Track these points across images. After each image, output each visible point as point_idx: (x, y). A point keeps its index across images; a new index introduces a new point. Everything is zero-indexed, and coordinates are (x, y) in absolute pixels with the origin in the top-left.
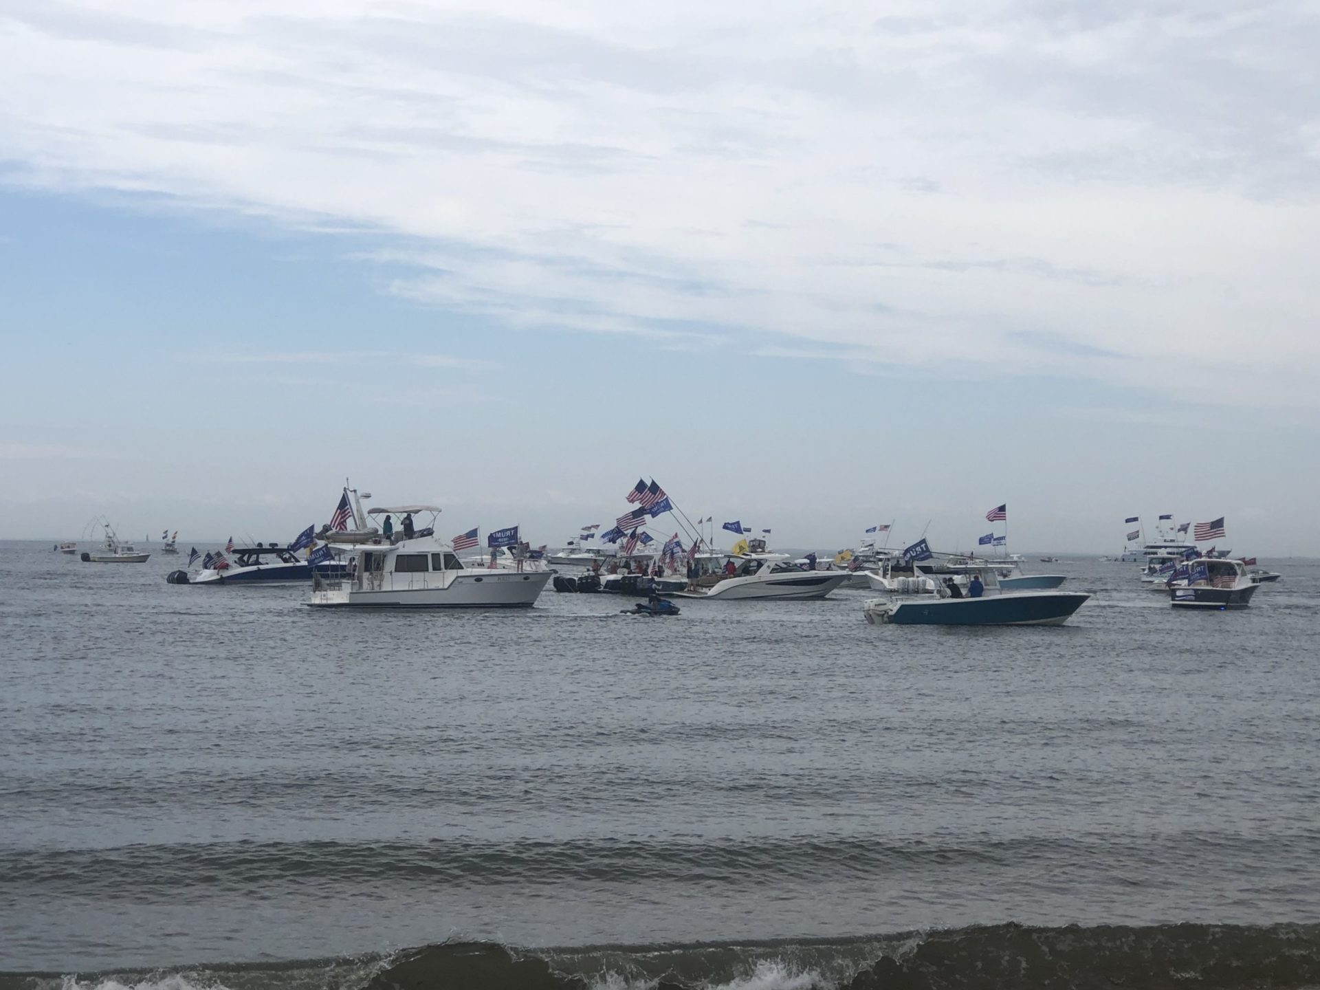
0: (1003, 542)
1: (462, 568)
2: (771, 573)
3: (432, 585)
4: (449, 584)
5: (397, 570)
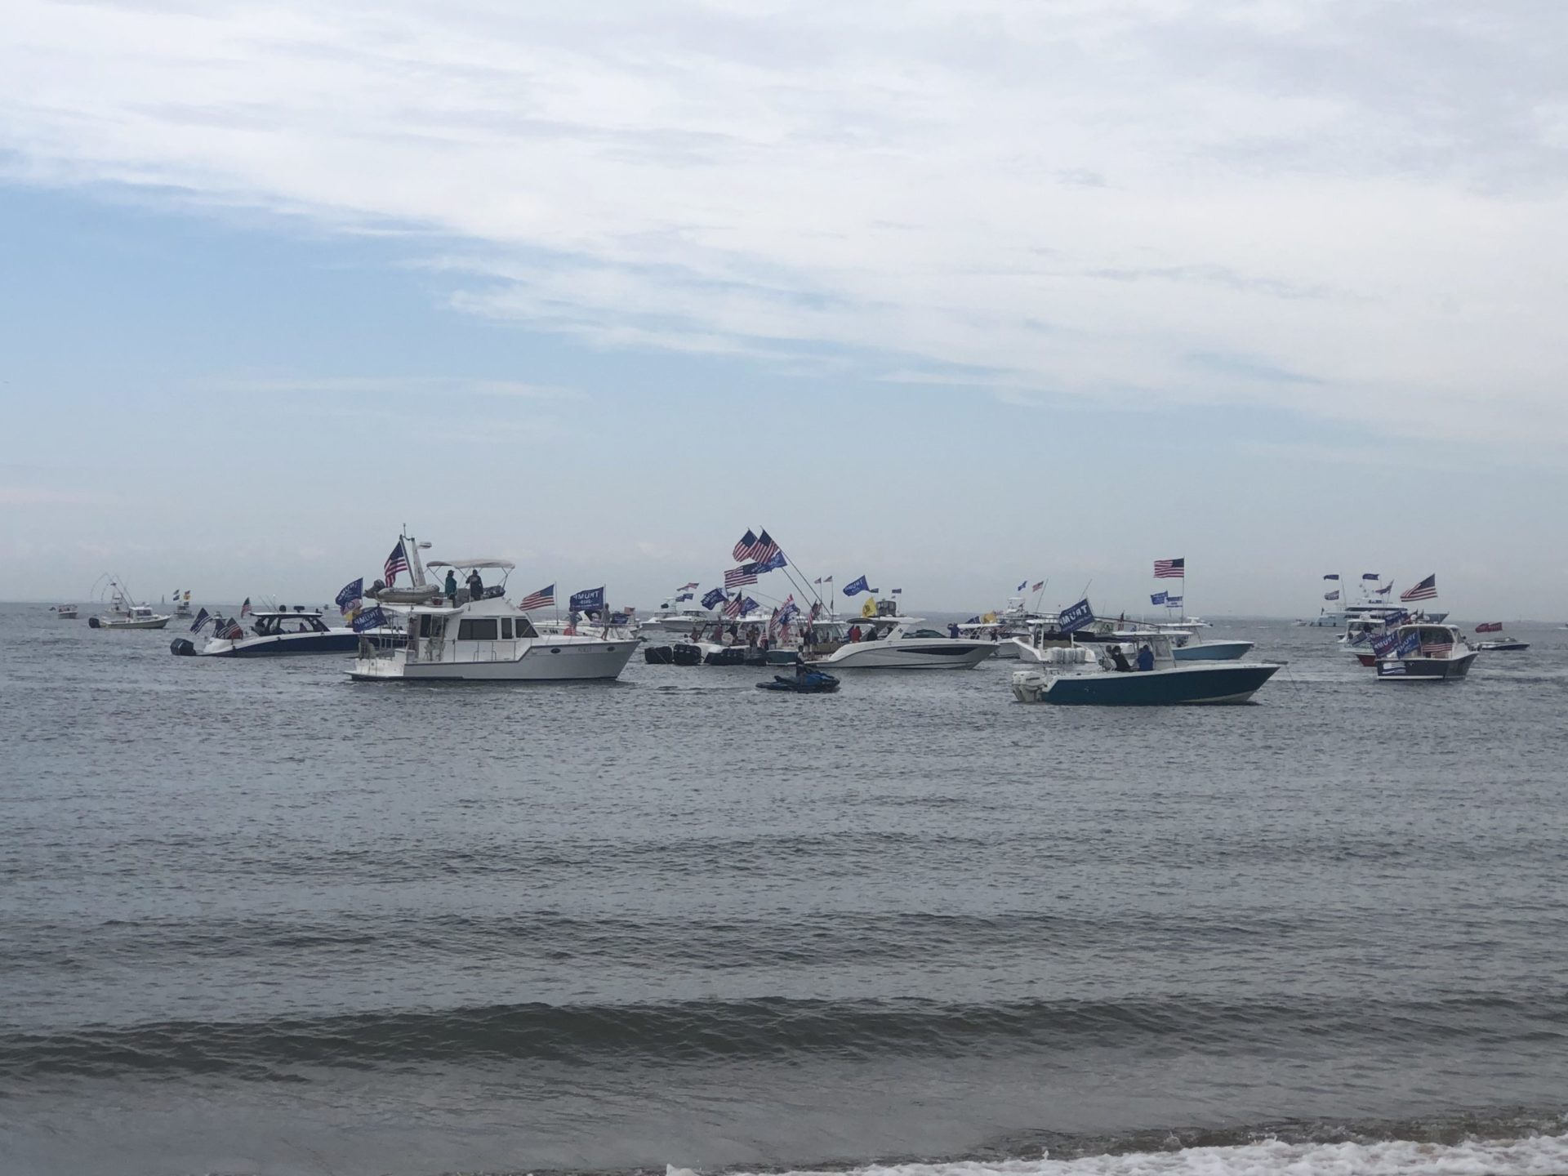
0: (1179, 603)
1: (537, 636)
2: (903, 638)
3: (502, 657)
4: (521, 655)
5: (461, 638)
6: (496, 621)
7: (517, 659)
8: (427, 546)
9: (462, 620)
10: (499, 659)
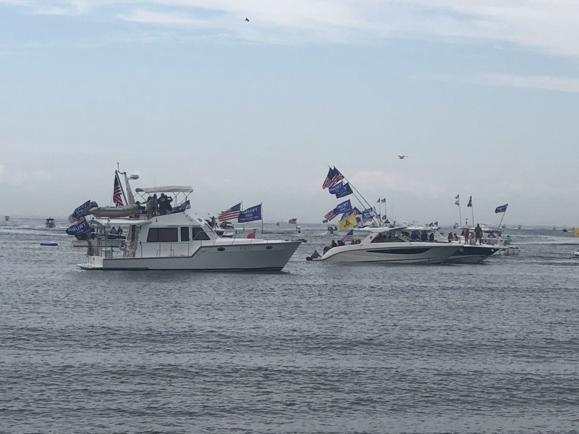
1: (209, 239)
3: (177, 254)
4: (194, 252)
5: (149, 241)
6: (177, 228)
7: (191, 255)
8: (135, 177)
9: (150, 229)
10: (176, 255)
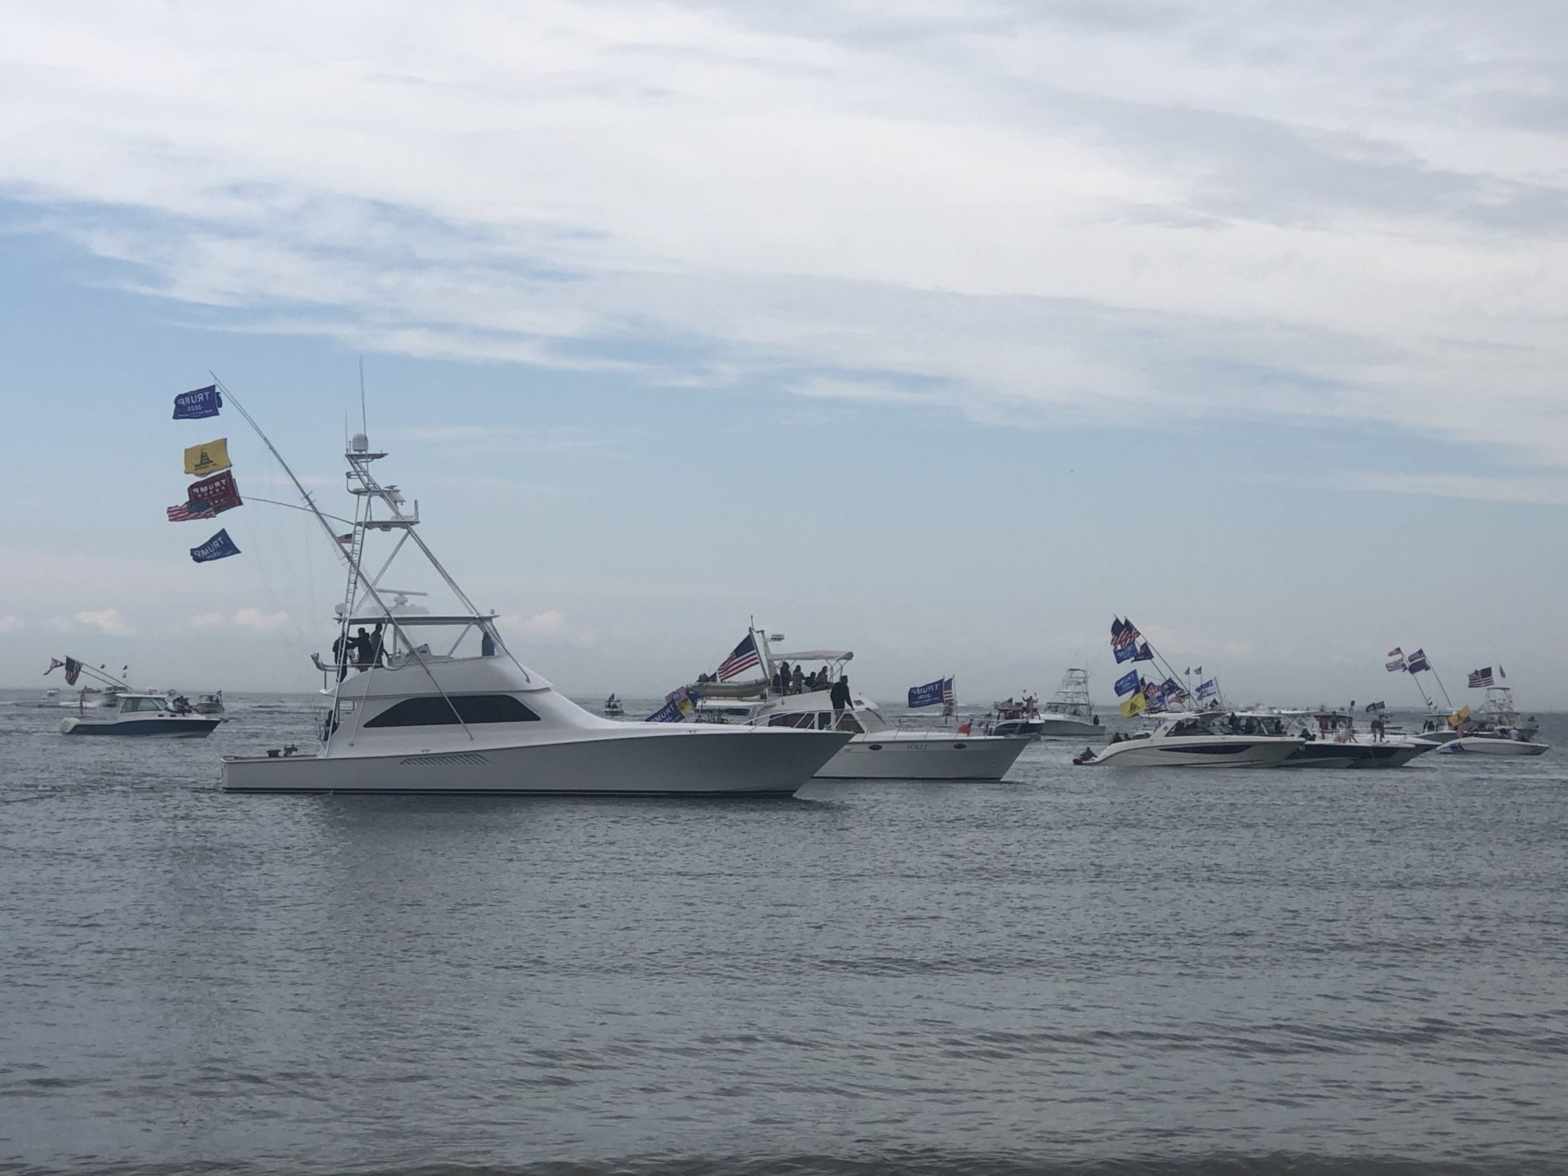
1: (863, 732)
2: (1167, 735)
6: (813, 715)
8: (778, 638)
